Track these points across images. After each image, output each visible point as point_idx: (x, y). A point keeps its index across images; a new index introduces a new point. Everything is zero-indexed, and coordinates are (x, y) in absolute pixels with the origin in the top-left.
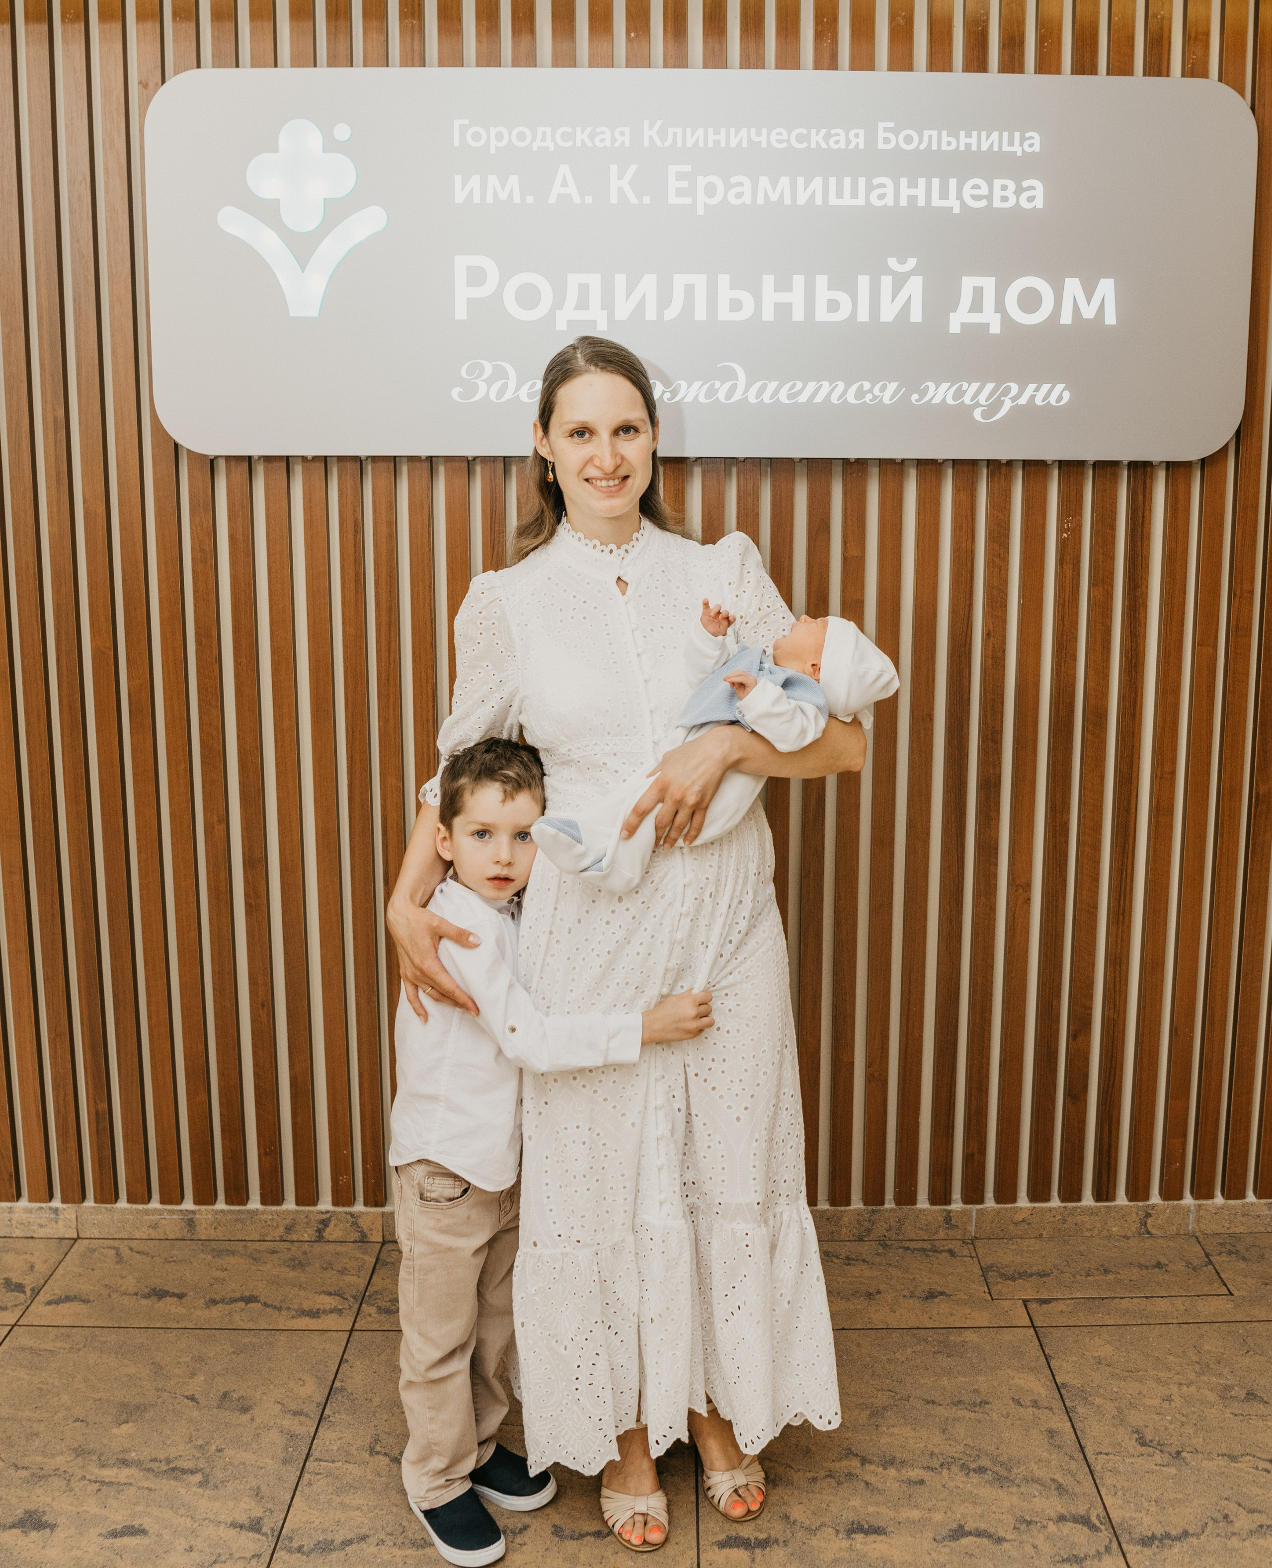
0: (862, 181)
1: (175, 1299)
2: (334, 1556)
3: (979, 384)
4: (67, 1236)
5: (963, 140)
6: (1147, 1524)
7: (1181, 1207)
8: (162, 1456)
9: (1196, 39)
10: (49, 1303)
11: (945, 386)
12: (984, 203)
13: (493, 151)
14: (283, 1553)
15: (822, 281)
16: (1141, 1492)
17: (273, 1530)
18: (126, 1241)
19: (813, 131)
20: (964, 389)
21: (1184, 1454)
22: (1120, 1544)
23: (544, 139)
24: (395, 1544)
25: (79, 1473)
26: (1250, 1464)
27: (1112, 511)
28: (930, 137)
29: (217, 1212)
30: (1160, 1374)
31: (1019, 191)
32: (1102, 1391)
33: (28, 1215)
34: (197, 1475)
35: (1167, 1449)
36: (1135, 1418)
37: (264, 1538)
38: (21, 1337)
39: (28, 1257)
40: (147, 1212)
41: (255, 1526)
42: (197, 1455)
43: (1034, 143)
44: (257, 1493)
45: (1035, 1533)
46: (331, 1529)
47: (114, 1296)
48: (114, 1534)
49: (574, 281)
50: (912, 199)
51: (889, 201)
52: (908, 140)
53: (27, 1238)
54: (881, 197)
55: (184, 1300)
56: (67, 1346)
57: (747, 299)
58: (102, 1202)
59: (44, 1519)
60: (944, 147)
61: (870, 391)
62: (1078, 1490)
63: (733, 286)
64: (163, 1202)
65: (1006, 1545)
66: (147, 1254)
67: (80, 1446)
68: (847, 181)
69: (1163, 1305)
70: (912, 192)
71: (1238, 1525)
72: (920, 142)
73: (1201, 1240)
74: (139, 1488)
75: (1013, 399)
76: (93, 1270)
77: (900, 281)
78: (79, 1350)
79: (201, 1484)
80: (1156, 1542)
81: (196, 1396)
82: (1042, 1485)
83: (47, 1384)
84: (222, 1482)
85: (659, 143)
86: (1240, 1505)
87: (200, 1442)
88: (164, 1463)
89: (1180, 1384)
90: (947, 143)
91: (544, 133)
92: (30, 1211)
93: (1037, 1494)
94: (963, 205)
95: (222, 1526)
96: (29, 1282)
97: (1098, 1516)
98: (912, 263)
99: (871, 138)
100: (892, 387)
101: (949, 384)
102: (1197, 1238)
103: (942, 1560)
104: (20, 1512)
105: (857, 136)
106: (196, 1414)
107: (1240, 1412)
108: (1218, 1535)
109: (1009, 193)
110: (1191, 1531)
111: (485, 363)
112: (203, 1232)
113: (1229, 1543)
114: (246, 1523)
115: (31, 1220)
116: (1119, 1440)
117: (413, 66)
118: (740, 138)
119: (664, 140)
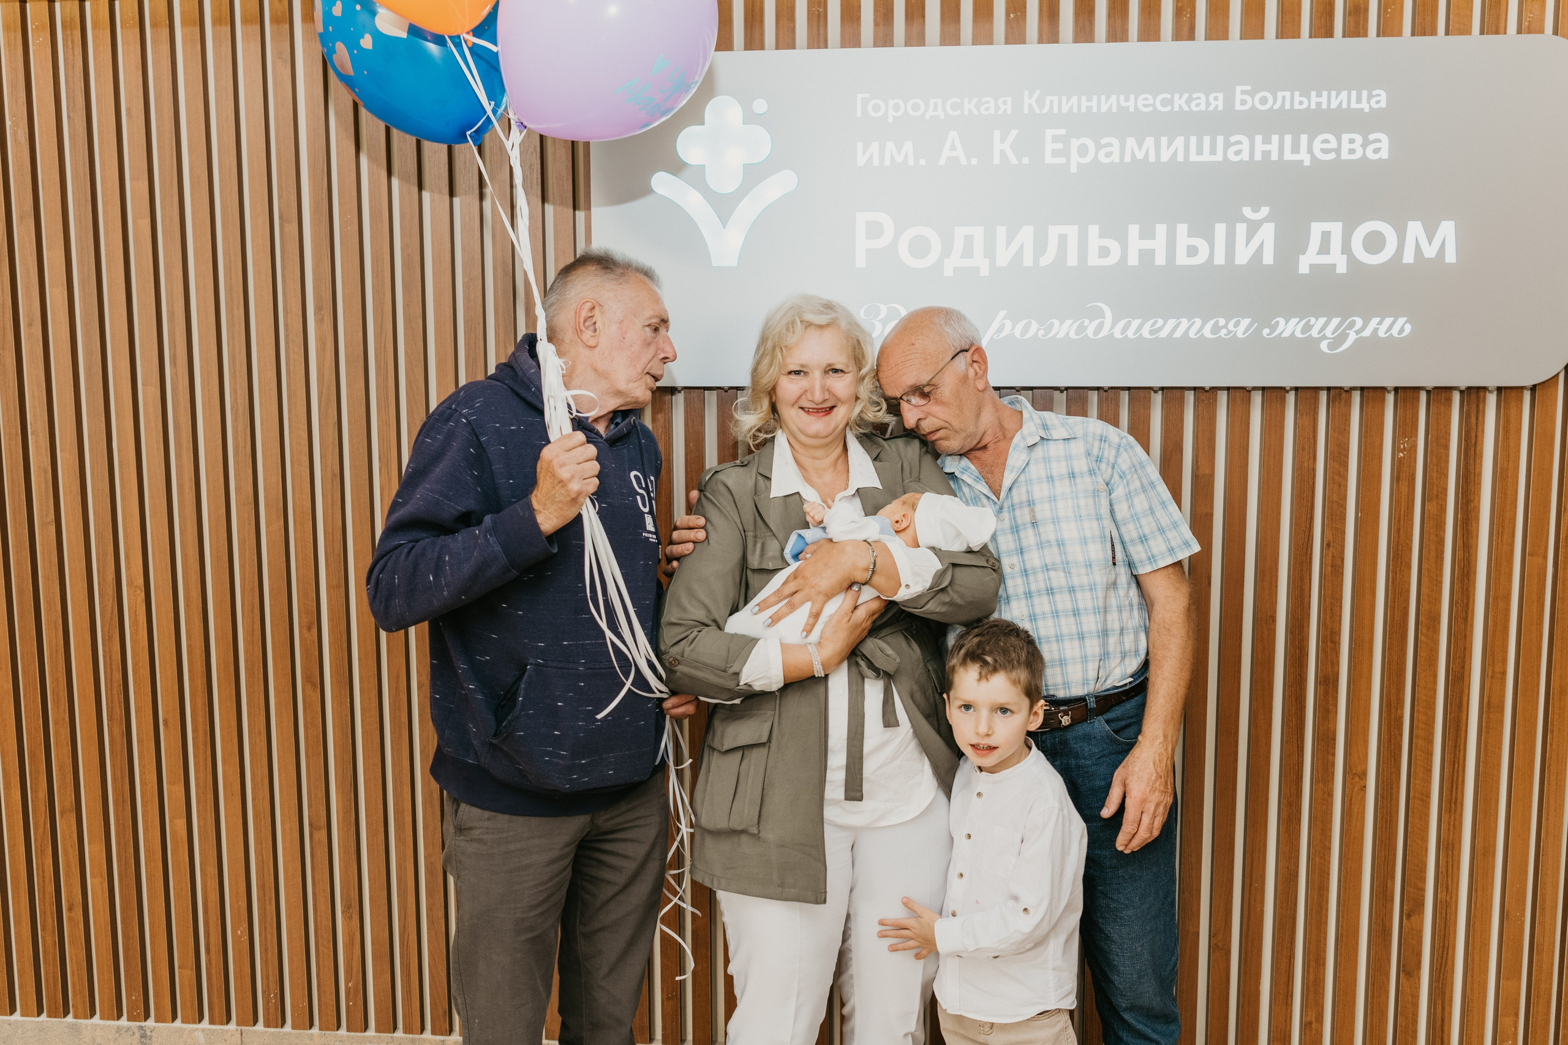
0: (1220, 139)
3: (1325, 319)
5: (1314, 99)
11: (1294, 321)
12: (1333, 156)
13: (890, 120)
15: (1182, 229)
19: (1176, 96)
20: (1311, 323)
23: (935, 109)
27: (1446, 432)
28: (1284, 97)
31: (1364, 146)
43: (1381, 100)
49: (960, 232)
50: (1266, 154)
51: (1245, 156)
52: (1264, 101)
54: (1238, 153)
57: (1114, 246)
60: (1297, 106)
61: (1226, 326)
63: (1102, 236)
68: (1207, 140)
70: (1266, 147)
72: (1275, 103)
75: (1357, 332)
77: (1253, 228)
85: (1038, 111)
90: (1300, 102)
91: (936, 104)
94: (1313, 157)
98: (1265, 211)
99: (1229, 101)
100: (1245, 322)
101: (1298, 319)
105: (1216, 99)
109: (1357, 146)
117: (819, 48)
118: (1110, 104)
119: (1041, 105)
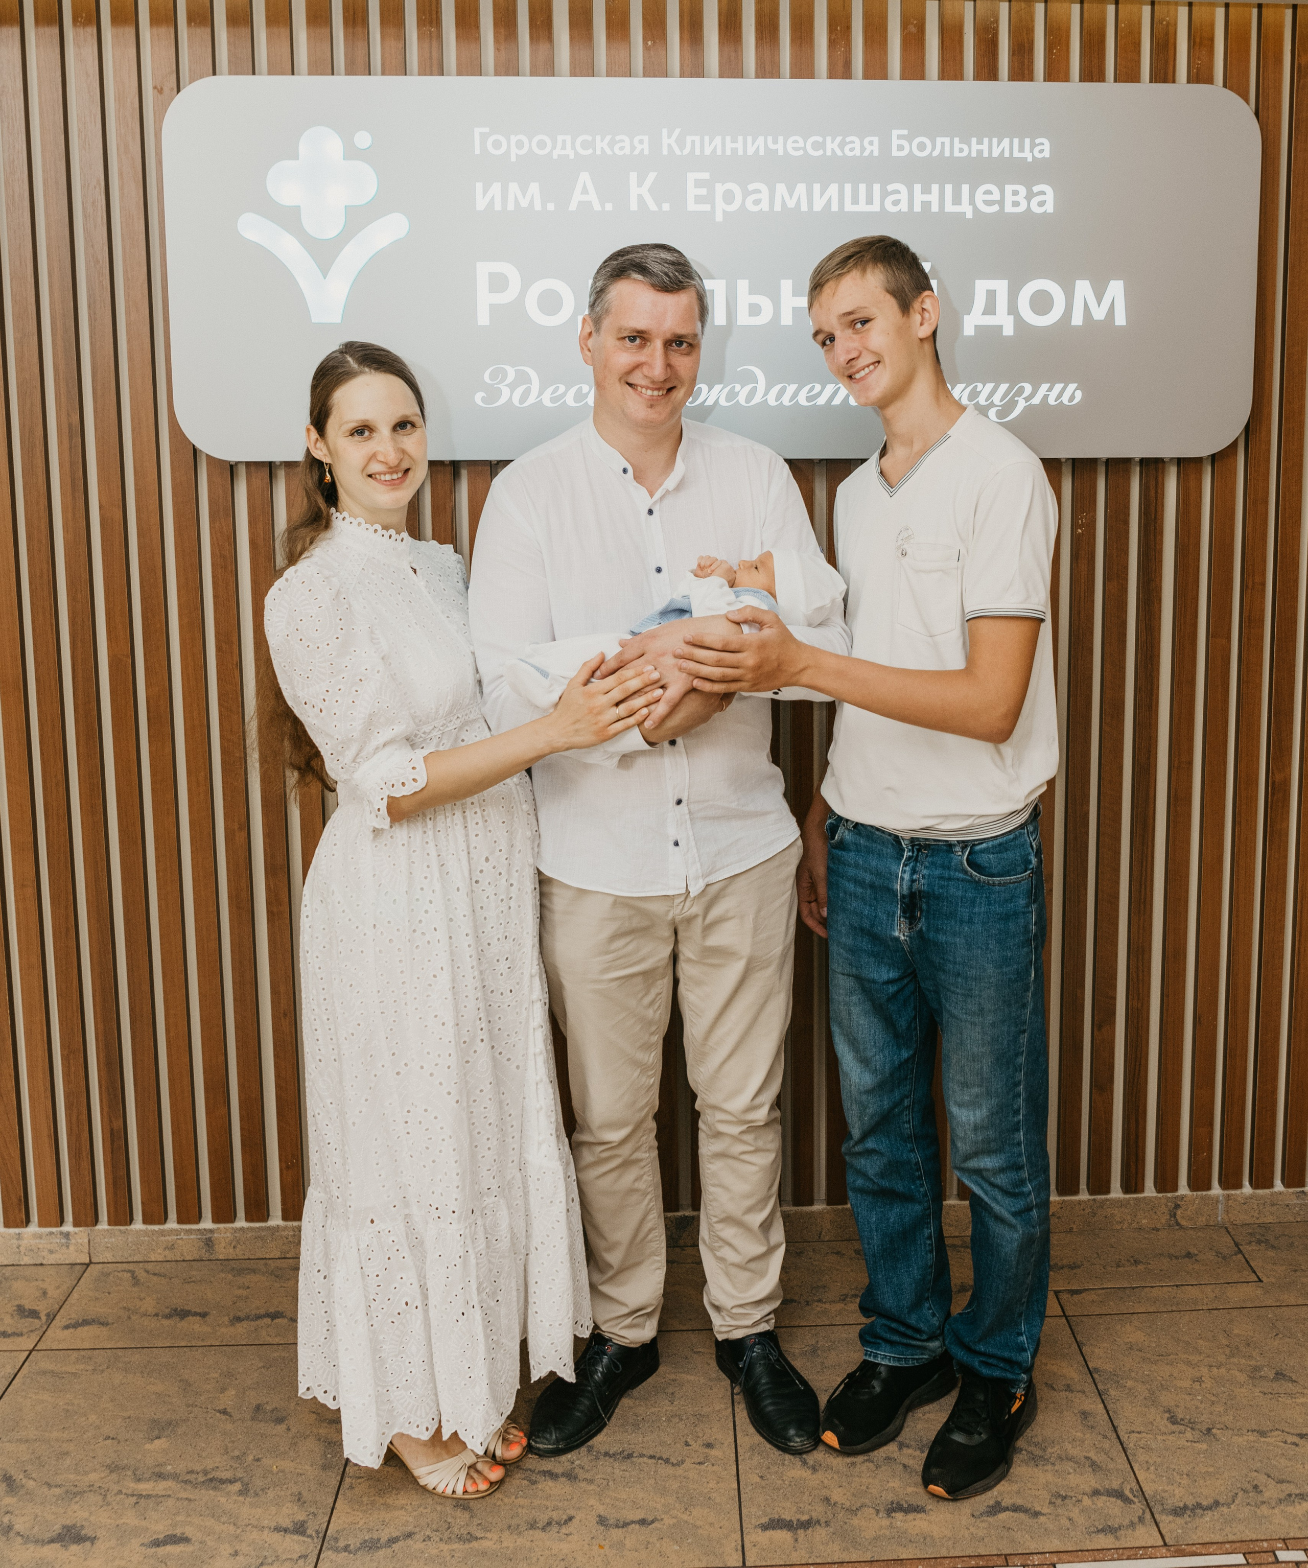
0: (877, 187)
1: (198, 1318)
2: (381, 1553)
3: (992, 385)
4: (78, 1261)
5: (975, 147)
6: (1178, 1495)
7: (1209, 1197)
8: (198, 1468)
9: (1201, 44)
10: (67, 1327)
11: (960, 387)
12: (996, 208)
13: (513, 159)
14: (330, 1553)
16: (1173, 1467)
17: (317, 1532)
18: (141, 1264)
19: (829, 139)
20: (978, 389)
21: (1214, 1431)
22: (1152, 1514)
23: (564, 147)
24: (441, 1540)
25: (116, 1488)
26: (1278, 1439)
27: (1124, 508)
28: (943, 144)
29: (236, 1230)
30: (1191, 1358)
31: (1030, 196)
32: (1133, 1374)
33: (37, 1241)
34: (236, 1484)
35: (1198, 1426)
36: (1166, 1399)
37: (309, 1540)
38: (41, 1362)
39: (39, 1283)
40: (162, 1233)
41: (300, 1529)
42: (235, 1465)
43: (1044, 148)
44: (299, 1499)
45: (1070, 1506)
46: (376, 1528)
47: (134, 1318)
48: (157, 1543)
50: (926, 205)
51: (904, 207)
52: (922, 147)
53: (36, 1265)
54: (896, 203)
55: (207, 1318)
56: (90, 1368)
57: (765, 303)
58: (116, 1224)
59: (83, 1532)
60: (957, 154)
62: (1111, 1466)
63: (752, 292)
64: (180, 1221)
65: (1042, 1519)
66: (165, 1276)
67: (113, 1463)
68: (862, 187)
69: (1193, 1292)
70: (926, 198)
71: (1267, 1495)
72: (934, 148)
73: (1230, 1230)
74: (178, 1499)
75: (1027, 399)
76: (109, 1293)
78: (102, 1371)
79: (241, 1493)
80: (1188, 1512)
81: (228, 1410)
82: (1076, 1463)
83: (73, 1404)
84: (263, 1490)
85: (678, 152)
86: (1269, 1476)
87: (237, 1453)
88: (201, 1475)
89: (1211, 1366)
90: (961, 150)
91: (564, 141)
92: (40, 1237)
93: (1071, 1471)
94: (975, 209)
95: (266, 1531)
96: (43, 1308)
97: (1131, 1490)
99: (885, 145)
101: (965, 385)
102: (1226, 1228)
103: (980, 1534)
104: (57, 1528)
105: (871, 143)
106: (229, 1427)
107: (1270, 1390)
108: (1248, 1504)
109: (1021, 198)
110: (1222, 1501)
111: (507, 368)
112: (222, 1251)
113: (1258, 1511)
114: (290, 1526)
115: (40, 1246)
116: (1151, 1420)
117: (431, 74)
118: (756, 145)
119: (682, 148)
